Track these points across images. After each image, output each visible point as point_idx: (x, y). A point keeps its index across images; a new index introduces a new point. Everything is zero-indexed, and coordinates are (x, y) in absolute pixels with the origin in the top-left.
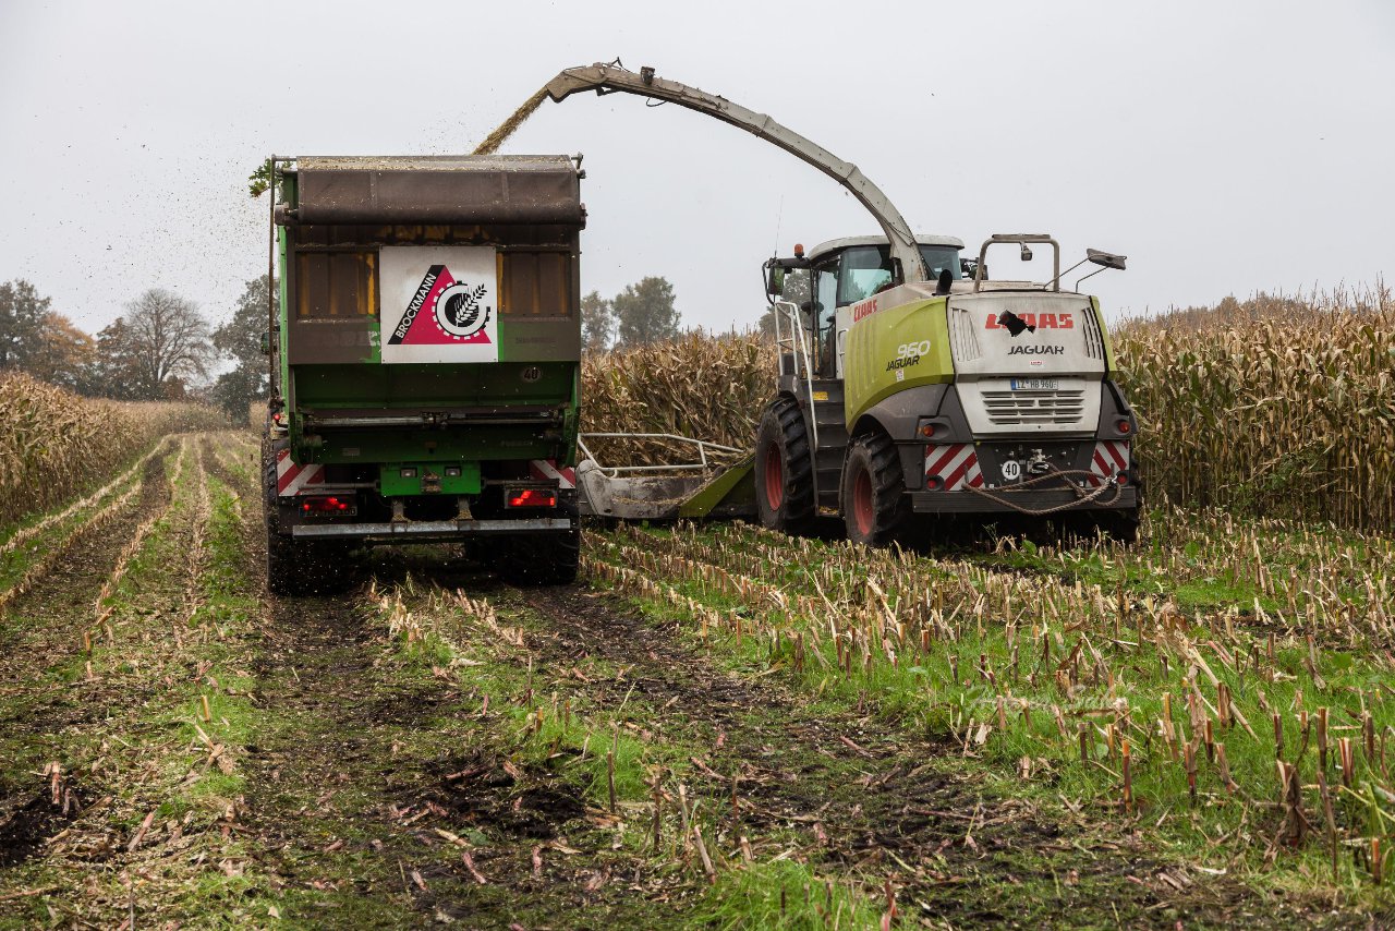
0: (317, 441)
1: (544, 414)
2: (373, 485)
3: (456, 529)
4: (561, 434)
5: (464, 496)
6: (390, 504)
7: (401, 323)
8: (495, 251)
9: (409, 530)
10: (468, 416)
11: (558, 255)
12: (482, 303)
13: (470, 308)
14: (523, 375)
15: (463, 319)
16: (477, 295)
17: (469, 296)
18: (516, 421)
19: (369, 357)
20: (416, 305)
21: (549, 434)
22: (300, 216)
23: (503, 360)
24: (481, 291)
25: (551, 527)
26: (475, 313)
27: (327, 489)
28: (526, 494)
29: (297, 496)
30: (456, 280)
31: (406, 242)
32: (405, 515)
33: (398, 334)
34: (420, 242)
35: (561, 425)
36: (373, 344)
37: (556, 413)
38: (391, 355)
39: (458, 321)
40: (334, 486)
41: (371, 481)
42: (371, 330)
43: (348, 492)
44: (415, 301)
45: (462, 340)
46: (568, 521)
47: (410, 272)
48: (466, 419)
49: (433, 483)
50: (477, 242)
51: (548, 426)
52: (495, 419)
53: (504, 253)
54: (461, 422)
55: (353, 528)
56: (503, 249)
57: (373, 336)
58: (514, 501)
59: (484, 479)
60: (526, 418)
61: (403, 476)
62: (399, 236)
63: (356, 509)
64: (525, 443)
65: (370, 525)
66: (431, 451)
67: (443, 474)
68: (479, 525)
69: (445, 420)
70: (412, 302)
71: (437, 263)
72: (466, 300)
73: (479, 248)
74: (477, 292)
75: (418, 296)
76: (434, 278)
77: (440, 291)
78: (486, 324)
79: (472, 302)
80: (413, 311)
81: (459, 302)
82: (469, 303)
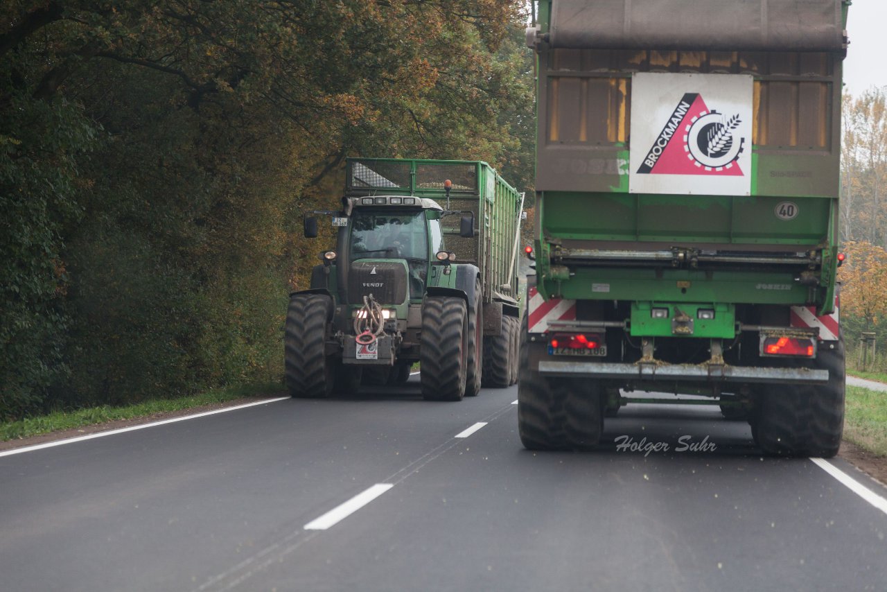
0: (564, 272)
1: (801, 255)
2: (623, 324)
3: (705, 373)
4: (819, 277)
5: (718, 340)
6: (640, 344)
7: (651, 152)
8: (752, 79)
9: (657, 372)
10: (719, 253)
11: (820, 85)
12: (737, 134)
13: (723, 138)
14: (778, 211)
15: (716, 149)
16: (731, 125)
17: (722, 126)
18: (770, 260)
19: (617, 185)
20: (667, 134)
21: (806, 276)
22: (552, 39)
23: (755, 194)
24: (735, 121)
25: (808, 378)
26: (728, 144)
27: (577, 326)
28: (782, 342)
29: (547, 333)
30: (710, 108)
31: (660, 69)
32: (655, 356)
33: (648, 163)
34: (676, 68)
35: (818, 266)
36: (621, 172)
37: (813, 253)
38: (639, 184)
39: (710, 151)
40: (584, 323)
41: (621, 320)
42: (620, 158)
43: (596, 330)
44: (667, 130)
45: (714, 171)
46: (826, 372)
47: (662, 99)
48: (717, 256)
49: (683, 324)
50: (735, 70)
51: (805, 267)
52: (747, 257)
53: (762, 82)
54: (711, 259)
55: (600, 367)
56: (761, 78)
57: (622, 164)
58: (770, 349)
59: (738, 323)
60: (781, 257)
61: (654, 316)
62: (653, 62)
63: (605, 347)
64: (783, 286)
65: (617, 365)
66: (684, 290)
67: (695, 316)
68: (730, 371)
69: (695, 257)
70: (664, 130)
71: (691, 91)
72: (719, 130)
73: (735, 76)
74: (731, 122)
75: (670, 125)
76: (688, 106)
77: (694, 120)
78: (740, 155)
79: (726, 132)
80: (664, 140)
81: (712, 131)
82: (723, 133)
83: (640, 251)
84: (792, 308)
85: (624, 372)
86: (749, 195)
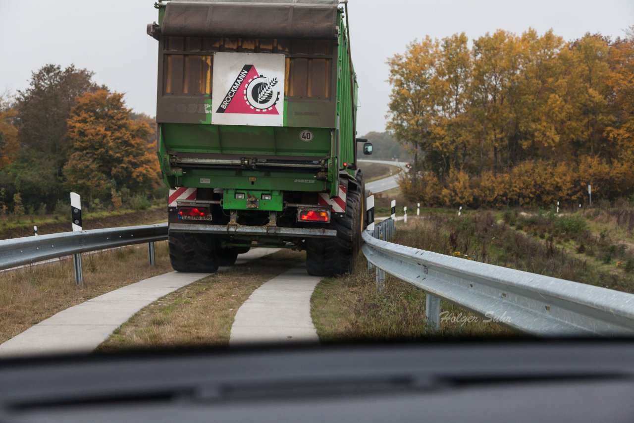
0: (180, 172)
1: (316, 162)
2: (220, 202)
3: (265, 231)
4: (327, 176)
5: (273, 212)
6: (229, 214)
7: (225, 100)
8: (285, 56)
9: (237, 230)
11: (324, 60)
12: (275, 90)
13: (267, 92)
14: (301, 136)
15: (262, 99)
16: (272, 84)
17: (267, 84)
18: (298, 165)
19: (205, 120)
20: (234, 89)
21: (320, 174)
22: (162, 30)
23: (285, 125)
24: (275, 82)
25: (325, 234)
26: (270, 95)
27: (195, 203)
28: (311, 214)
29: (178, 207)
30: (259, 74)
31: (231, 50)
32: (237, 221)
33: (223, 106)
34: (239, 50)
35: (326, 170)
36: (207, 112)
37: (323, 161)
38: (217, 119)
39: (259, 100)
40: (199, 201)
41: (219, 200)
42: (206, 104)
43: (204, 206)
44: (234, 87)
45: (261, 112)
46: (336, 231)
47: (231, 69)
48: (267, 162)
50: (274, 51)
51: (319, 170)
52: (285, 163)
53: (291, 59)
54: (263, 164)
55: (205, 227)
56: (290, 56)
57: (207, 107)
58: (303, 217)
59: (285, 202)
60: (304, 164)
61: (236, 198)
62: (226, 46)
63: (211, 216)
64: (310, 181)
65: (215, 226)
66: (253, 183)
67: (260, 198)
68: (280, 230)
69: (254, 163)
70: (232, 87)
71: (249, 63)
72: (265, 87)
73: (275, 55)
74: (272, 82)
75: (236, 84)
76: (246, 72)
77: (250, 81)
78: (277, 102)
79: (269, 88)
80: (232, 92)
81: (260, 88)
82: (267, 88)
83: (222, 159)
84: (319, 194)
85: (219, 230)
86: (282, 126)
